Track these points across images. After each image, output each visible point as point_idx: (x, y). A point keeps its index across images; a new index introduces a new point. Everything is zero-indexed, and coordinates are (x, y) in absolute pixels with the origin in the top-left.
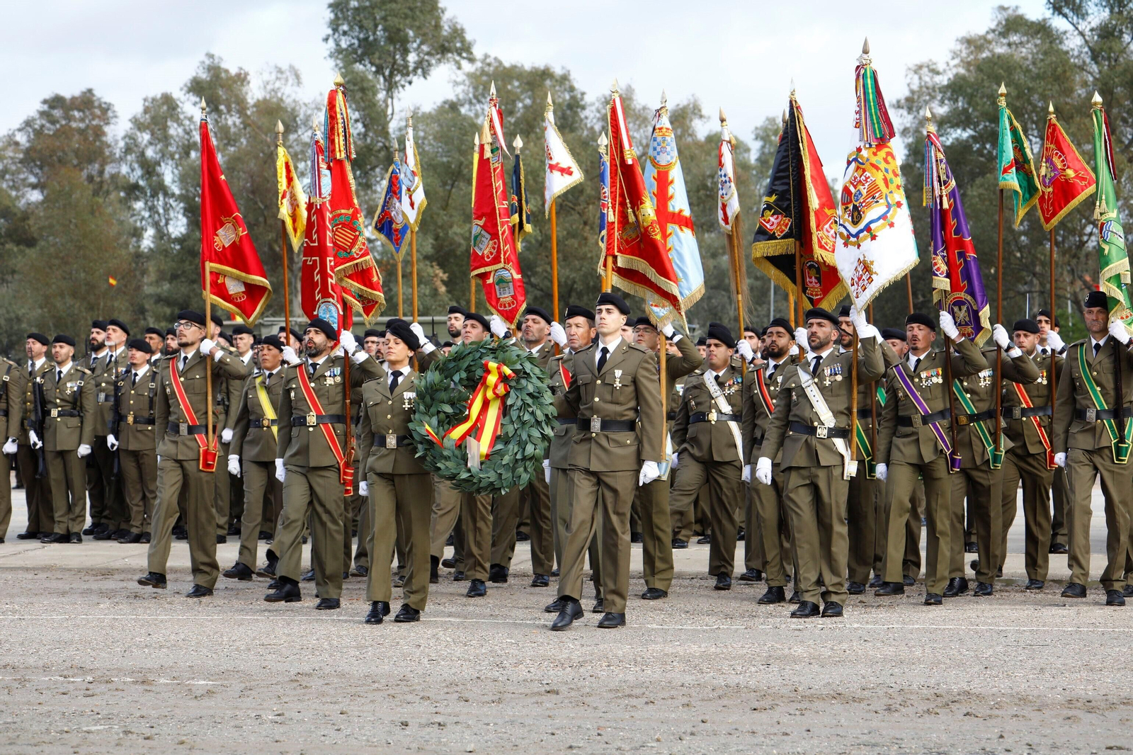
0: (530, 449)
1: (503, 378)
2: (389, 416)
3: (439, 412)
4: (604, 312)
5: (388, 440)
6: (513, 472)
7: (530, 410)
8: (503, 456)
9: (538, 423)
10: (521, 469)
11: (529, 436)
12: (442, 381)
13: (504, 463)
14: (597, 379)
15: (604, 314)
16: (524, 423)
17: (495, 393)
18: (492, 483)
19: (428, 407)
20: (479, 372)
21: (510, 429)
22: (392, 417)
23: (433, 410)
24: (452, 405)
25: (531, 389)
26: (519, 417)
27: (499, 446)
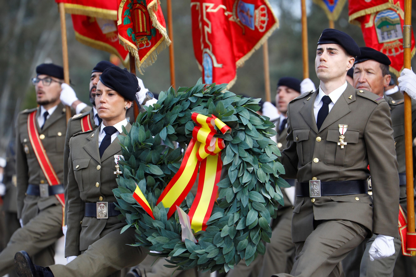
0: (252, 217)
1: (216, 133)
2: (98, 184)
3: (146, 175)
4: (325, 52)
5: (99, 209)
6: (236, 245)
7: (251, 169)
8: (222, 226)
9: (262, 185)
10: (245, 241)
11: (251, 202)
12: (148, 138)
13: (223, 235)
14: (317, 135)
15: (325, 55)
16: (243, 186)
17: (207, 151)
18: (212, 260)
19: (134, 168)
20: (189, 126)
21: (229, 194)
22: (101, 184)
23: (140, 172)
24: (162, 165)
25: (250, 143)
26: (238, 178)
27: (218, 215)
